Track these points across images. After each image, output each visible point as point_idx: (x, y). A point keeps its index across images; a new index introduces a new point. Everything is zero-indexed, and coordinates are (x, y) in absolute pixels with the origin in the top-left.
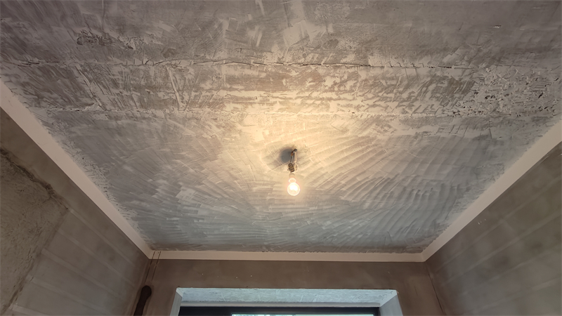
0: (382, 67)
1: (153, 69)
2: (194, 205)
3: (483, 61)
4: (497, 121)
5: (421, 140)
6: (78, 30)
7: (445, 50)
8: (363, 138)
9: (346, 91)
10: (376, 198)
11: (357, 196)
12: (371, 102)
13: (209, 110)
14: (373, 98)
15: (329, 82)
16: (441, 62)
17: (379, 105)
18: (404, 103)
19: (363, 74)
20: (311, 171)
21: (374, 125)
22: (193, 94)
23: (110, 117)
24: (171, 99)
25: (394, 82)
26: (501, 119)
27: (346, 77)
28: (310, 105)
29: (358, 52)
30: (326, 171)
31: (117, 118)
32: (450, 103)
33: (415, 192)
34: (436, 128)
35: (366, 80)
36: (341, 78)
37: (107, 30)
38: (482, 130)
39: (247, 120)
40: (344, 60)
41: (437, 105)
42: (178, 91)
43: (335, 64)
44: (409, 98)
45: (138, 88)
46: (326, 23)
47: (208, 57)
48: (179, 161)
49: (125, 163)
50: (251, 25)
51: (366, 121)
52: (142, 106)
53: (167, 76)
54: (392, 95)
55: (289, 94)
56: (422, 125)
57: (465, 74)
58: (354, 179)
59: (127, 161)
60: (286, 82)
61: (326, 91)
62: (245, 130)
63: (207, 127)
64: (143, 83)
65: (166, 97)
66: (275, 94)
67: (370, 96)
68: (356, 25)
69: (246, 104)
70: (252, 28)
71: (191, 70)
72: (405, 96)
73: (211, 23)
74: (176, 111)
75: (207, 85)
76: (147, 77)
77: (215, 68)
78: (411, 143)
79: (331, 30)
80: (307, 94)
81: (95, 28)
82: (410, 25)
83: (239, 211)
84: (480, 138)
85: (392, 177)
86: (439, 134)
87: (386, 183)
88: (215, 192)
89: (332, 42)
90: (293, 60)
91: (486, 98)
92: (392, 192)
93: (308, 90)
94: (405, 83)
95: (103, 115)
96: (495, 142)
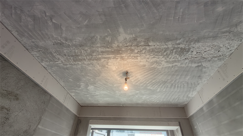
0: (154, 46)
1: (77, 50)
2: (94, 91)
3: (192, 42)
4: (203, 60)
5: (175, 68)
6: (53, 41)
7: (177, 39)
8: (152, 68)
9: (143, 54)
10: (161, 88)
11: (154, 87)
12: (153, 56)
13: (96, 61)
14: (153, 55)
15: (136, 51)
16: (176, 43)
17: (156, 57)
18: (165, 56)
19: (148, 48)
20: (135, 79)
21: (155, 63)
22: (90, 57)
23: (64, 65)
24: (83, 58)
25: (160, 50)
26: (205, 60)
27: (142, 49)
28: (130, 58)
29: (144, 42)
30: (140, 79)
31: (66, 65)
32: (183, 55)
33: (177, 85)
34: (180, 64)
35: (149, 50)
36: (140, 50)
37: (62, 41)
38: (198, 63)
39: (109, 64)
40: (140, 44)
41: (178, 56)
42: (85, 56)
43: (137, 46)
44: (167, 55)
45: (72, 56)
46: (132, 34)
47: (94, 46)
48: (87, 77)
49: (69, 78)
50: (107, 36)
51: (152, 62)
52: (74, 61)
53: (82, 52)
54: (160, 54)
55: (123, 55)
56: (174, 63)
57: (186, 46)
58: (151, 81)
59: (70, 77)
60: (121, 52)
61: (135, 54)
62: (109, 67)
63: (96, 66)
64: (74, 54)
65: (81, 58)
66: (118, 56)
67: (152, 54)
68: (142, 34)
69: (108, 59)
70: (107, 37)
71: (89, 50)
72: (165, 54)
73: (94, 37)
74: (85, 62)
75: (95, 54)
76: (75, 53)
77: (97, 49)
78: (171, 69)
79: (134, 36)
80: (129, 55)
81: (58, 40)
82: (162, 33)
83: (111, 93)
84: (198, 66)
85: (166, 80)
86: (181, 66)
87: (164, 83)
88: (101, 87)
89: (135, 39)
90: (123, 45)
91: (197, 53)
92: (167, 86)
93: (129, 54)
94: (164, 50)
95: (62, 64)
96: (205, 67)
